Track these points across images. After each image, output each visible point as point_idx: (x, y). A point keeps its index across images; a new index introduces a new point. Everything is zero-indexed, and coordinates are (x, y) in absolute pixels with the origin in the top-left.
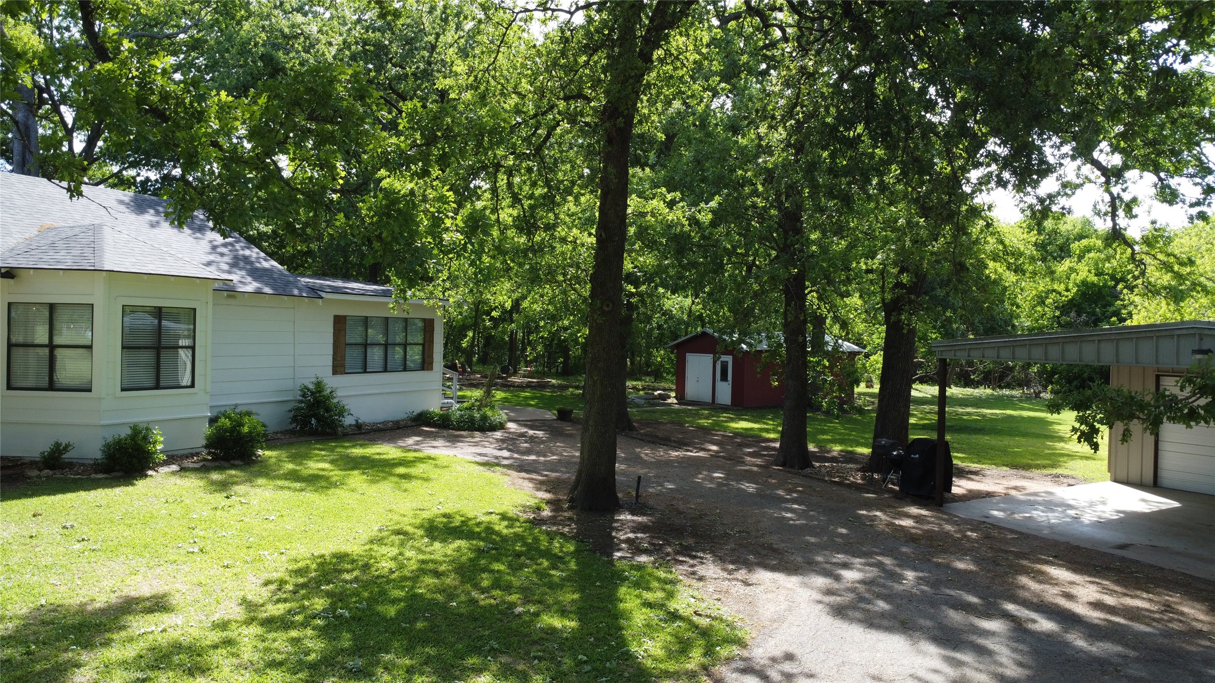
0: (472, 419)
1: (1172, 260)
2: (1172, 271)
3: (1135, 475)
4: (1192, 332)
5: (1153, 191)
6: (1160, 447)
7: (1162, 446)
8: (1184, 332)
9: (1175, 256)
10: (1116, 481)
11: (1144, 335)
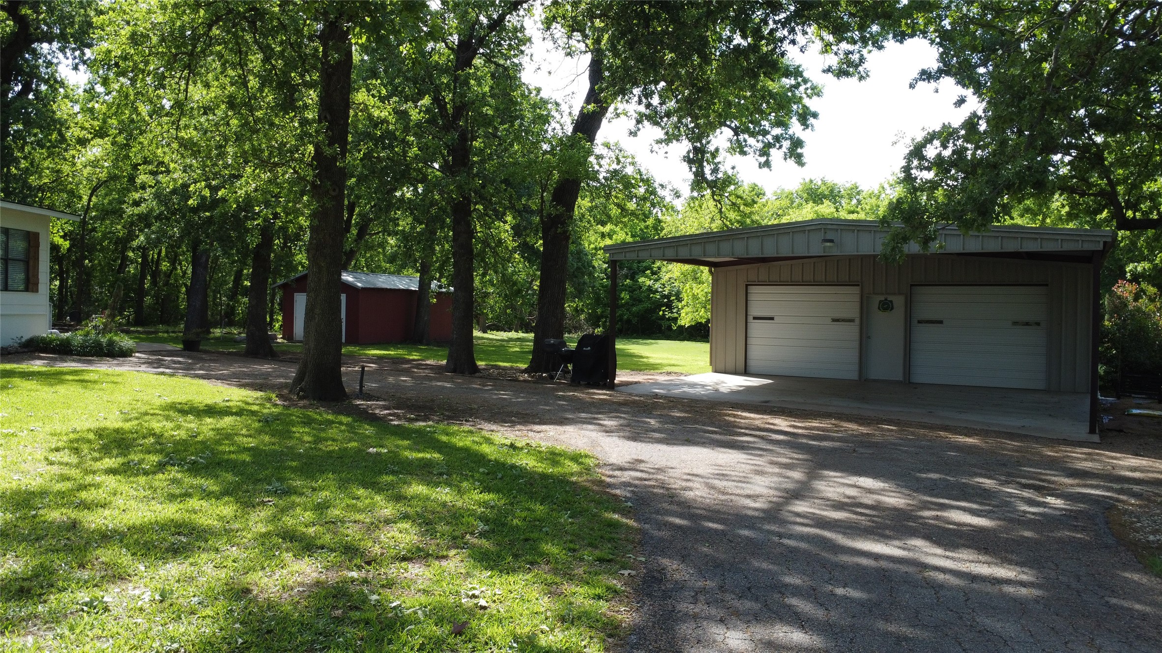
0: (98, 344)
1: (739, 201)
2: (739, 210)
3: (730, 365)
4: (819, 227)
5: (729, 144)
6: (748, 342)
7: (750, 341)
8: (813, 228)
9: (741, 198)
10: (716, 372)
11: (782, 231)
